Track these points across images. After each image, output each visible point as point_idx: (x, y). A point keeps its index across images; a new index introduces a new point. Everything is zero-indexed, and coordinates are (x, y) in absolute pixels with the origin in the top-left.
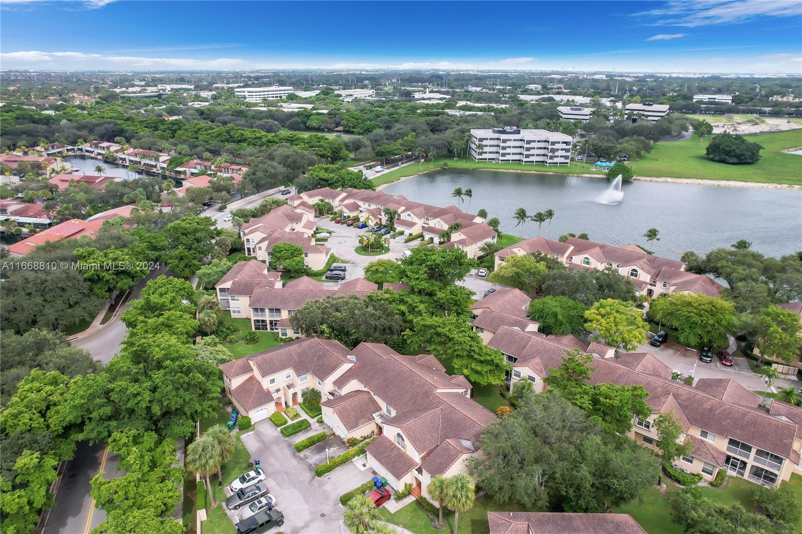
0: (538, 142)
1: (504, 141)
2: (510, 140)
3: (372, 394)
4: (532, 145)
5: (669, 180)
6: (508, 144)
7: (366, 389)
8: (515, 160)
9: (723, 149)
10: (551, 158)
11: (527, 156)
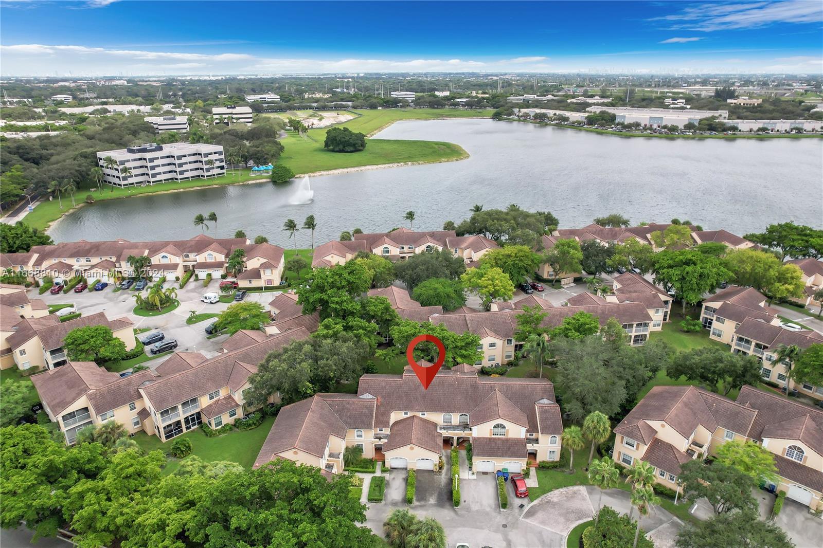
0: (189, 155)
1: (151, 160)
2: (157, 158)
3: (420, 414)
4: (184, 160)
5: (323, 173)
6: (156, 163)
7: (410, 414)
8: (168, 180)
9: (340, 140)
10: (208, 170)
11: (182, 173)
